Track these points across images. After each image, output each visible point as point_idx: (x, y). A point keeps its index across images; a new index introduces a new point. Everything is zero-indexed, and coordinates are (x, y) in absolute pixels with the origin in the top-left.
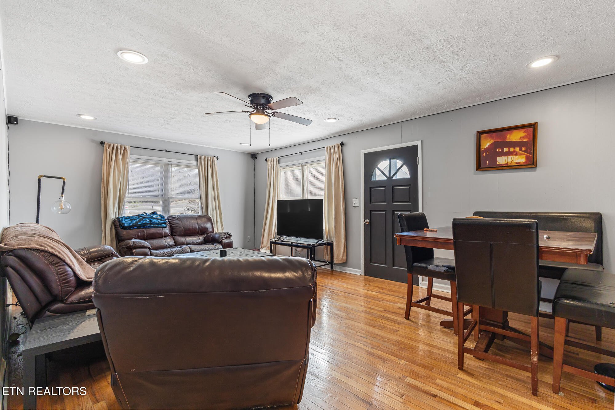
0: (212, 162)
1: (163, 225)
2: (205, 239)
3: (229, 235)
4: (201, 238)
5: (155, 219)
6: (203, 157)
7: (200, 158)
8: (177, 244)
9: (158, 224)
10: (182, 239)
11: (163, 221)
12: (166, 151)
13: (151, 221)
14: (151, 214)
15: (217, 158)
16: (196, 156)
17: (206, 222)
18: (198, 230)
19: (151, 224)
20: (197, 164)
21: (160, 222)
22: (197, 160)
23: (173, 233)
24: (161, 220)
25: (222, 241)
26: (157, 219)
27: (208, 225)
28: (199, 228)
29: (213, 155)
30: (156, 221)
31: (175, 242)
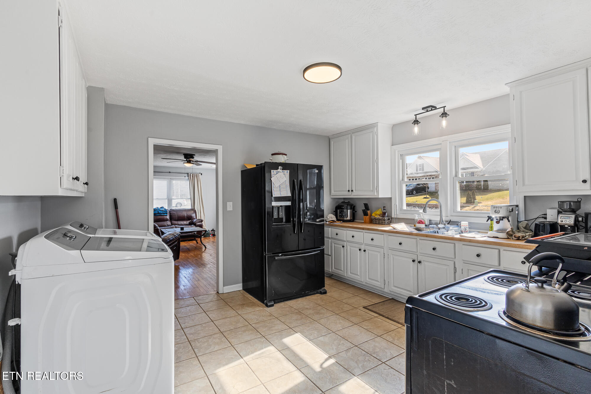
0: (197, 176)
1: (165, 214)
2: (189, 223)
3: (201, 220)
4: (188, 222)
5: (161, 211)
6: (192, 175)
7: (190, 175)
8: (172, 224)
9: (162, 214)
10: (176, 222)
11: (165, 212)
12: (170, 172)
13: (158, 212)
14: (160, 208)
15: (201, 174)
16: (188, 174)
17: (193, 213)
18: (186, 218)
19: (159, 213)
20: (188, 179)
21: (164, 212)
22: (188, 176)
23: (171, 219)
24: (164, 211)
25: (196, 224)
26: (162, 211)
27: (194, 215)
28: (187, 216)
29: (199, 172)
30: (162, 212)
31: (171, 224)
